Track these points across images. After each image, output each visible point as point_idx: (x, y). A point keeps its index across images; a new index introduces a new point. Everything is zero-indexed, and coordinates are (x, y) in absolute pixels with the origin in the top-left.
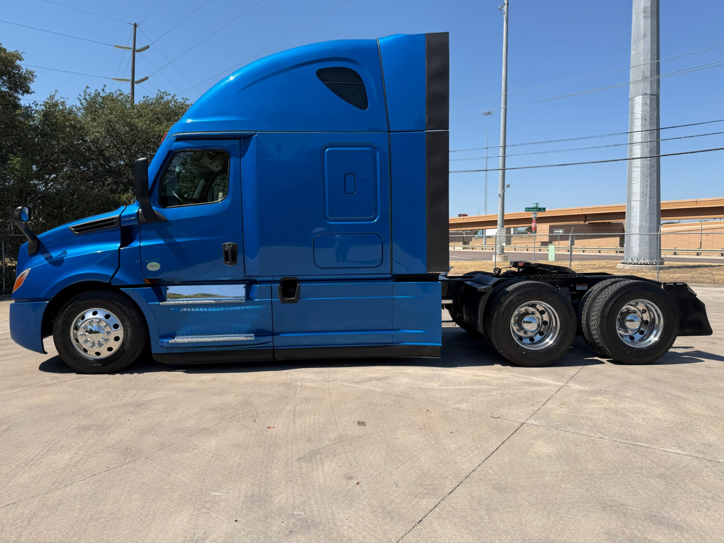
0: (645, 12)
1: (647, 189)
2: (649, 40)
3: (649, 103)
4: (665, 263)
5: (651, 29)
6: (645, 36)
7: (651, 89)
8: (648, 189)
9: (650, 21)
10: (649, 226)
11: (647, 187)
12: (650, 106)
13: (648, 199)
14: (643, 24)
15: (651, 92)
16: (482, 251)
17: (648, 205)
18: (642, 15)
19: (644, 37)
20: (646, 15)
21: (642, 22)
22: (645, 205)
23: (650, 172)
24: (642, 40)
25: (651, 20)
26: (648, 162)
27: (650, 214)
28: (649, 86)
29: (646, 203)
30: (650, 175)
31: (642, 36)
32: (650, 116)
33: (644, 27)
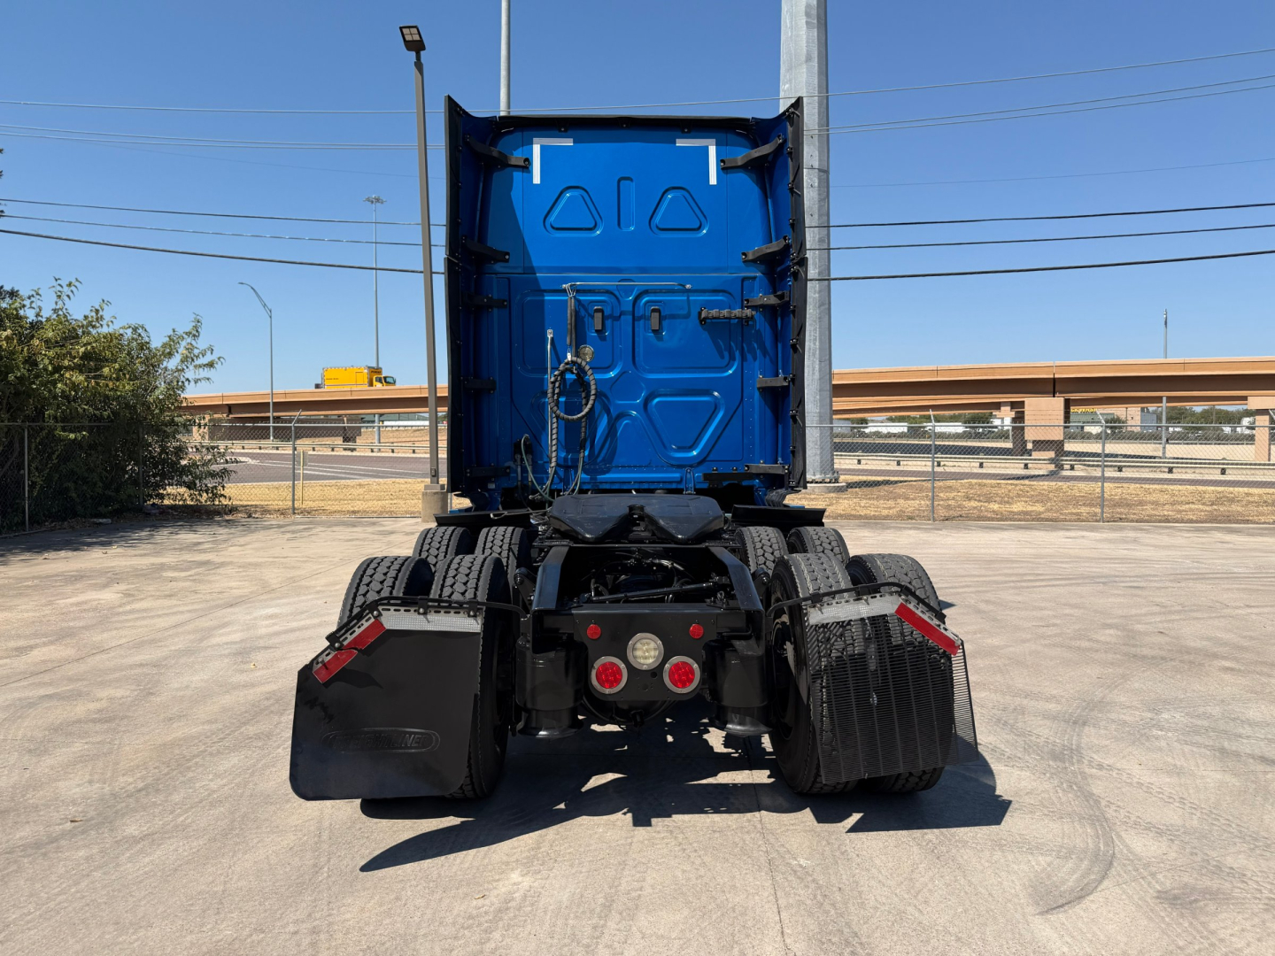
0: (808, 14)
1: (815, 344)
2: (816, 68)
3: (816, 184)
4: (842, 478)
5: (818, 49)
6: (809, 59)
7: (820, 160)
8: (817, 343)
9: (816, 34)
10: (820, 413)
11: (815, 340)
12: (819, 190)
13: (818, 362)
14: (805, 37)
15: (819, 165)
16: (374, 454)
17: (817, 374)
18: (803, 20)
19: (807, 61)
20: (809, 20)
21: (803, 30)
22: (813, 374)
23: (820, 314)
24: (804, 66)
25: (818, 32)
26: (817, 295)
27: (820, 391)
28: (817, 153)
29: (814, 370)
30: (820, 318)
31: (803, 58)
32: (819, 210)
33: (807, 42)
